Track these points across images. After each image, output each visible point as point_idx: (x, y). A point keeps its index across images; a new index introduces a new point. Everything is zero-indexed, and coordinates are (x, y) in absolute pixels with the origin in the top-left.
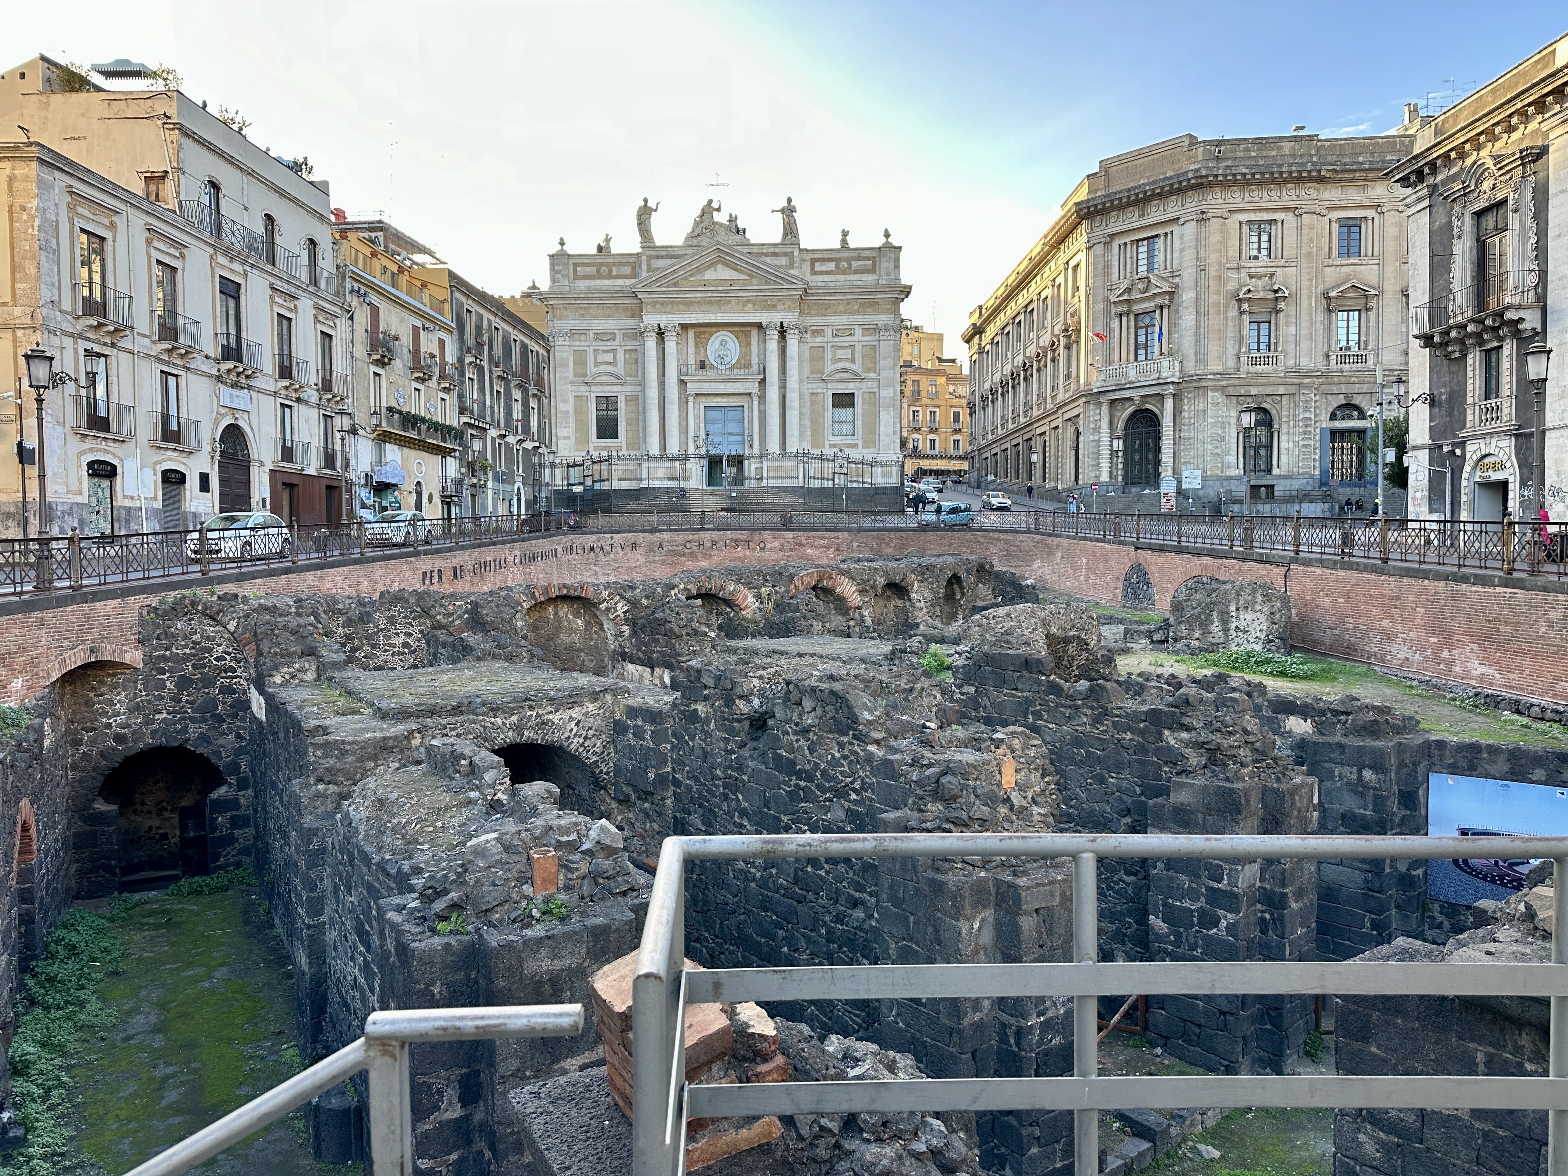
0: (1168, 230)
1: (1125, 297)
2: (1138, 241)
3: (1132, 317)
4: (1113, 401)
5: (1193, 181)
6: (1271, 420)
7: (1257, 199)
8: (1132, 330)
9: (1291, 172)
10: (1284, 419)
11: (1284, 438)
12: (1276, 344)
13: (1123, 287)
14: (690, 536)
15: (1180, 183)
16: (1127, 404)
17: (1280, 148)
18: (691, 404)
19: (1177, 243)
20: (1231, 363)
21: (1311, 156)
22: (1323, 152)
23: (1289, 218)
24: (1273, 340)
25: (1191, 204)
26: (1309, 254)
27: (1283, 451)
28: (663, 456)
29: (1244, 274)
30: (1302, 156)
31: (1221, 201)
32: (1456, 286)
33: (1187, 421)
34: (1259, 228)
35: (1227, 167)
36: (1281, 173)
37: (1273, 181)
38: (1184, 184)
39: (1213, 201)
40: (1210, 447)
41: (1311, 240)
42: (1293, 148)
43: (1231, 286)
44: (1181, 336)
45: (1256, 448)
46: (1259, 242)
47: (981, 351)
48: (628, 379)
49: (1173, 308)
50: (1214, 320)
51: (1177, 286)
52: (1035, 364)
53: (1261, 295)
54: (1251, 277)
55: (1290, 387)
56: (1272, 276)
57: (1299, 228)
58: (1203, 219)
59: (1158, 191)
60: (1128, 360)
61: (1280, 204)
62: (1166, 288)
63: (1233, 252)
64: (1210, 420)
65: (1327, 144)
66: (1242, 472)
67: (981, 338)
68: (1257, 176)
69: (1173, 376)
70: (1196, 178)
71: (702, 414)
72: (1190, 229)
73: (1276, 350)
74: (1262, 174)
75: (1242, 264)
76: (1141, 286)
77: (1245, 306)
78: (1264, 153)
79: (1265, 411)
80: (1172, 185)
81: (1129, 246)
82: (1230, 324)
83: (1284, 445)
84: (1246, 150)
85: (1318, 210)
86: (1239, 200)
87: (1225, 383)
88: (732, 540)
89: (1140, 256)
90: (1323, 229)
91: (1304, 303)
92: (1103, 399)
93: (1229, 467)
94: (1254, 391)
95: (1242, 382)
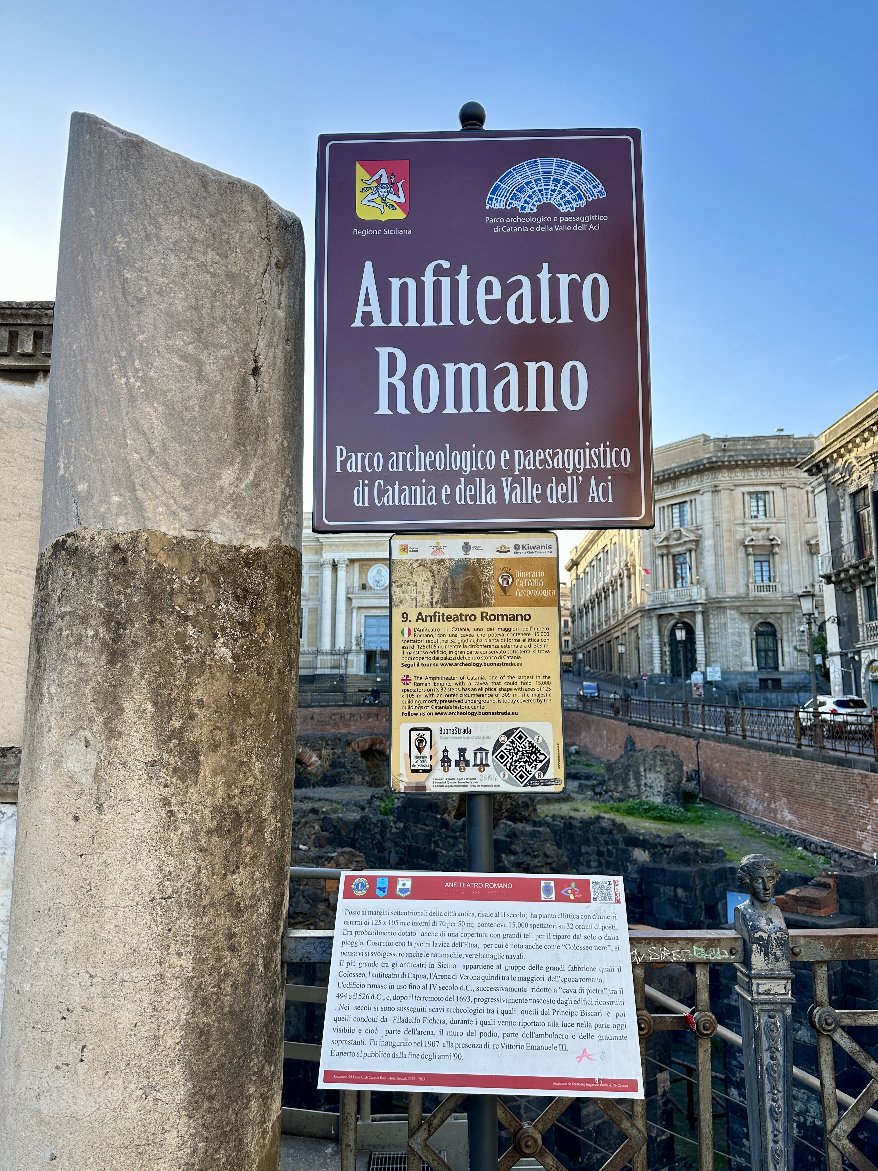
0: (692, 497)
1: (665, 543)
2: (672, 505)
3: (670, 557)
4: (660, 616)
5: (707, 465)
6: (775, 631)
7: (754, 477)
8: (671, 566)
9: (776, 460)
10: (785, 631)
11: (785, 644)
12: (774, 577)
13: (663, 535)
14: (335, 710)
15: (699, 466)
16: (671, 618)
17: (767, 443)
18: (354, 614)
19: (699, 507)
20: (742, 590)
21: (790, 448)
22: (798, 446)
23: (777, 490)
24: (772, 574)
25: (707, 481)
26: (794, 515)
27: (786, 654)
28: (332, 653)
29: (747, 528)
30: (783, 448)
31: (728, 478)
32: (845, 542)
33: (713, 631)
34: (757, 497)
35: (730, 456)
36: (769, 460)
37: (764, 465)
38: (701, 467)
39: (722, 479)
40: (731, 650)
41: (794, 505)
42: (777, 443)
43: (739, 536)
44: (705, 571)
45: (766, 651)
46: (758, 506)
47: (578, 578)
48: (311, 596)
49: (698, 551)
50: (728, 560)
51: (700, 536)
52: (611, 588)
53: (761, 542)
54: (753, 530)
55: (787, 608)
56: (768, 529)
57: (785, 497)
58: (716, 490)
59: (684, 472)
60: (669, 587)
61: (770, 481)
62: (693, 537)
63: (739, 513)
64: (730, 631)
65: (801, 441)
66: (756, 669)
67: (577, 569)
68: (752, 462)
69: (701, 598)
70: (709, 463)
71: (363, 621)
72: (708, 497)
73: (774, 581)
74: (756, 460)
75: (747, 521)
76: (675, 536)
77: (750, 550)
78: (757, 447)
79: (771, 625)
80: (693, 468)
81: (666, 509)
82: (740, 562)
83: (786, 649)
84: (744, 444)
85: (798, 485)
86: (741, 478)
87: (738, 604)
88: (365, 714)
89: (674, 515)
90: (802, 497)
91: (793, 548)
92: (653, 614)
93: (746, 665)
94: (761, 610)
95: (751, 604)
